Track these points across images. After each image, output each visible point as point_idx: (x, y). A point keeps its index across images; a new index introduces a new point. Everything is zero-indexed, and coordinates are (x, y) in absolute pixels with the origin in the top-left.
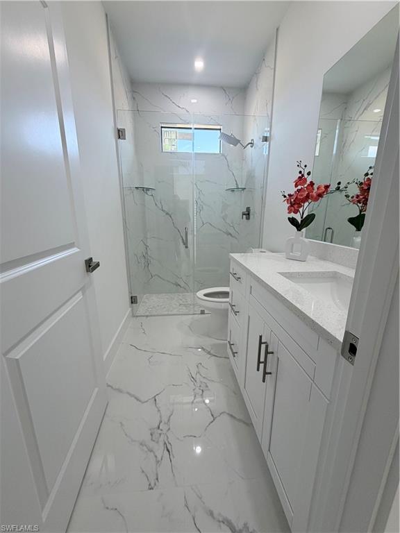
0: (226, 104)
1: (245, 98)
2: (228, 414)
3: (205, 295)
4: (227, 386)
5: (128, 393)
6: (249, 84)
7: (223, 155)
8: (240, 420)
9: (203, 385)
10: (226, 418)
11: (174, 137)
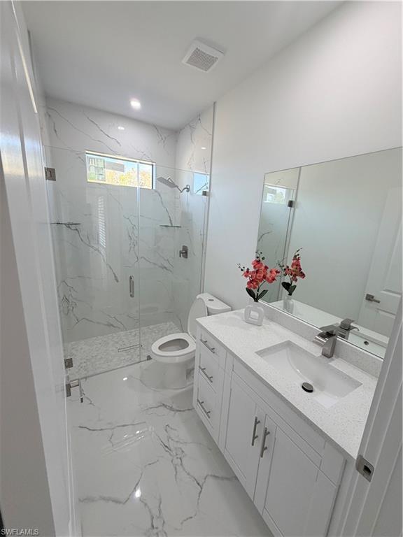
0: (159, 143)
1: (177, 141)
2: (211, 476)
3: (161, 348)
4: (200, 444)
5: (104, 499)
6: (181, 130)
7: (156, 191)
8: (222, 478)
9: (179, 452)
10: (210, 481)
11: (101, 165)
